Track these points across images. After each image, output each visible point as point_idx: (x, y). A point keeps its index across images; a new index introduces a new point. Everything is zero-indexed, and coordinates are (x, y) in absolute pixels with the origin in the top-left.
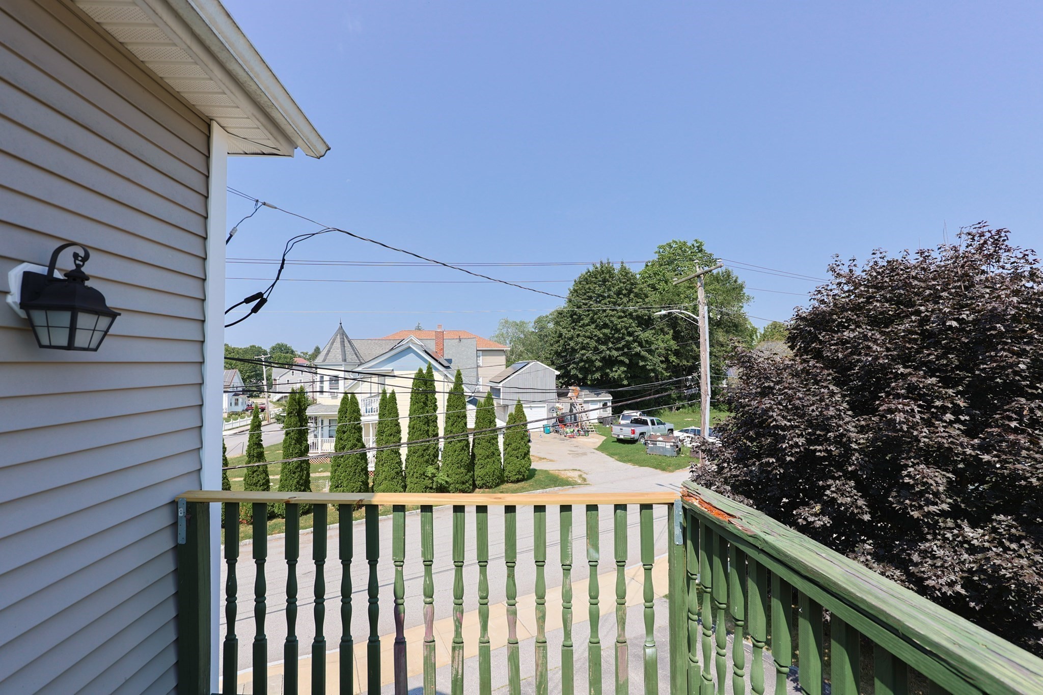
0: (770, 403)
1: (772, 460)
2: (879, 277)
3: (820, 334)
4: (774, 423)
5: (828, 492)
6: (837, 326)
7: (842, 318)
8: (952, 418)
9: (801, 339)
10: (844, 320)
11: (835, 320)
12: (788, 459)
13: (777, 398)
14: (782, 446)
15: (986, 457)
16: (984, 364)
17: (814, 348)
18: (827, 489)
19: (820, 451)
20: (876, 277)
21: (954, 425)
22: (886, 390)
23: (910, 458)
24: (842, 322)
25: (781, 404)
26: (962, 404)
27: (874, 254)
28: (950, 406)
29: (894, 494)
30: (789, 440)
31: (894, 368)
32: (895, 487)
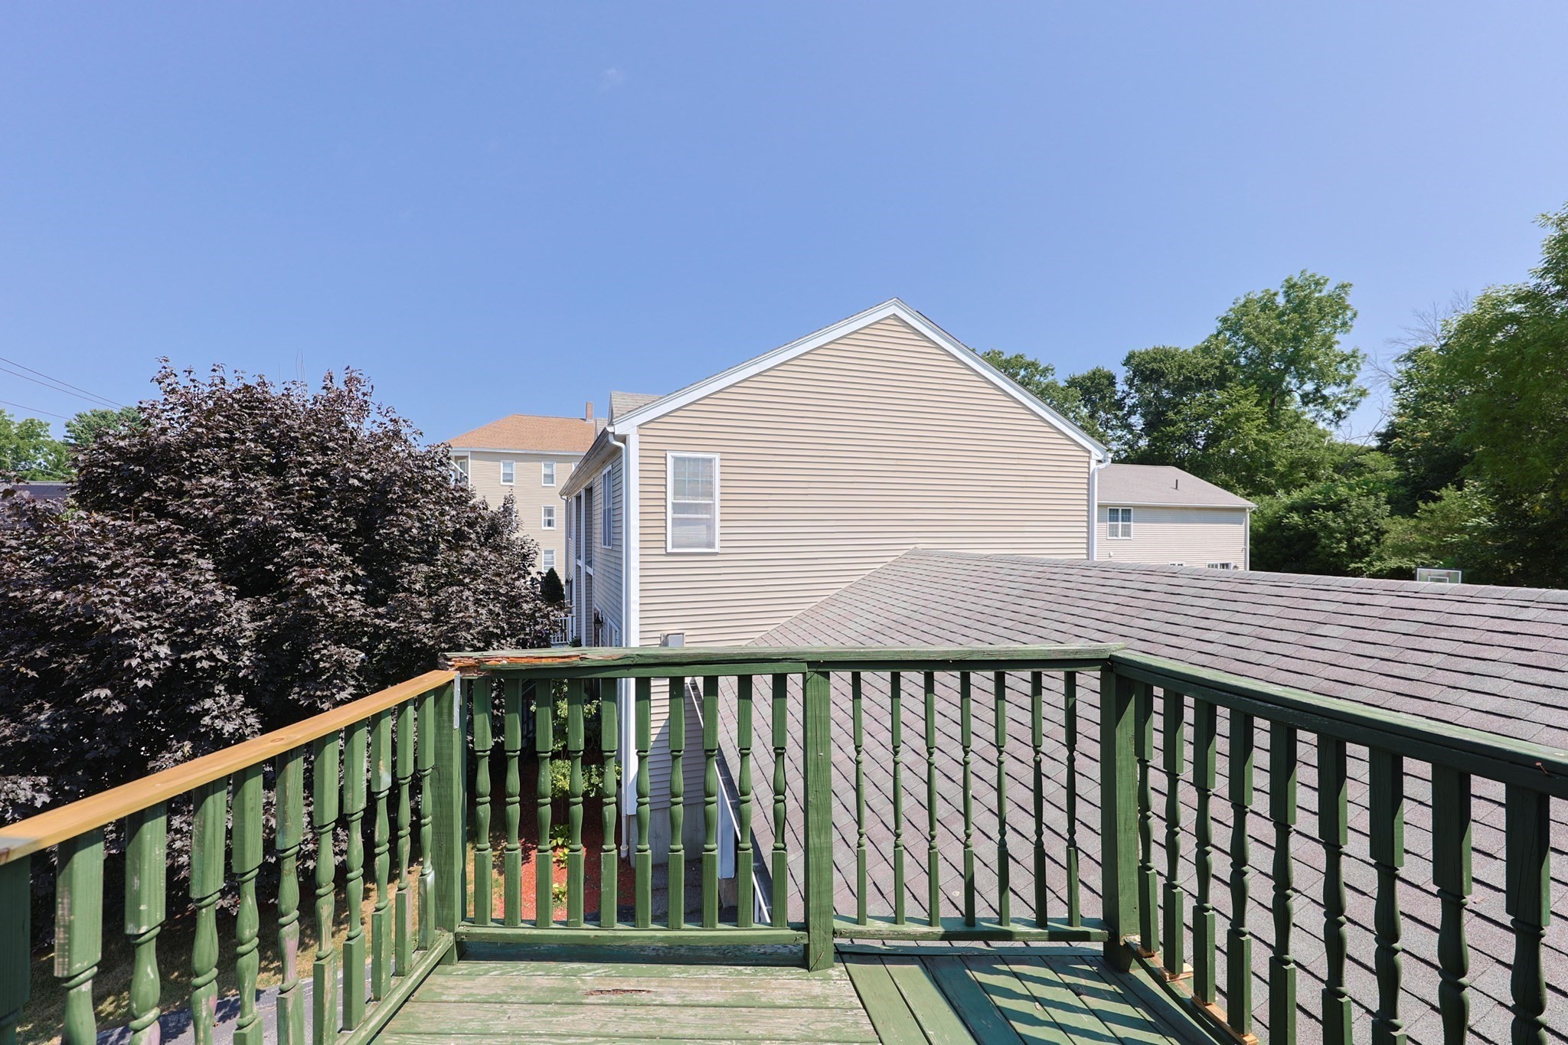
0: (109, 593)
1: (104, 693)
2: (236, 405)
3: (157, 478)
4: (118, 627)
5: (207, 720)
6: (189, 469)
7: (198, 457)
8: (353, 588)
9: (117, 483)
10: (201, 461)
11: (184, 460)
12: (141, 683)
13: (119, 583)
14: (130, 664)
15: (393, 625)
16: (383, 528)
17: (148, 499)
18: (205, 716)
19: (201, 659)
20: (232, 405)
21: (355, 597)
22: (276, 560)
23: (320, 641)
24: (198, 462)
25: (126, 594)
26: (361, 573)
27: (214, 370)
28: (351, 575)
29: (297, 689)
30: (144, 651)
31: (287, 532)
32: (296, 682)
